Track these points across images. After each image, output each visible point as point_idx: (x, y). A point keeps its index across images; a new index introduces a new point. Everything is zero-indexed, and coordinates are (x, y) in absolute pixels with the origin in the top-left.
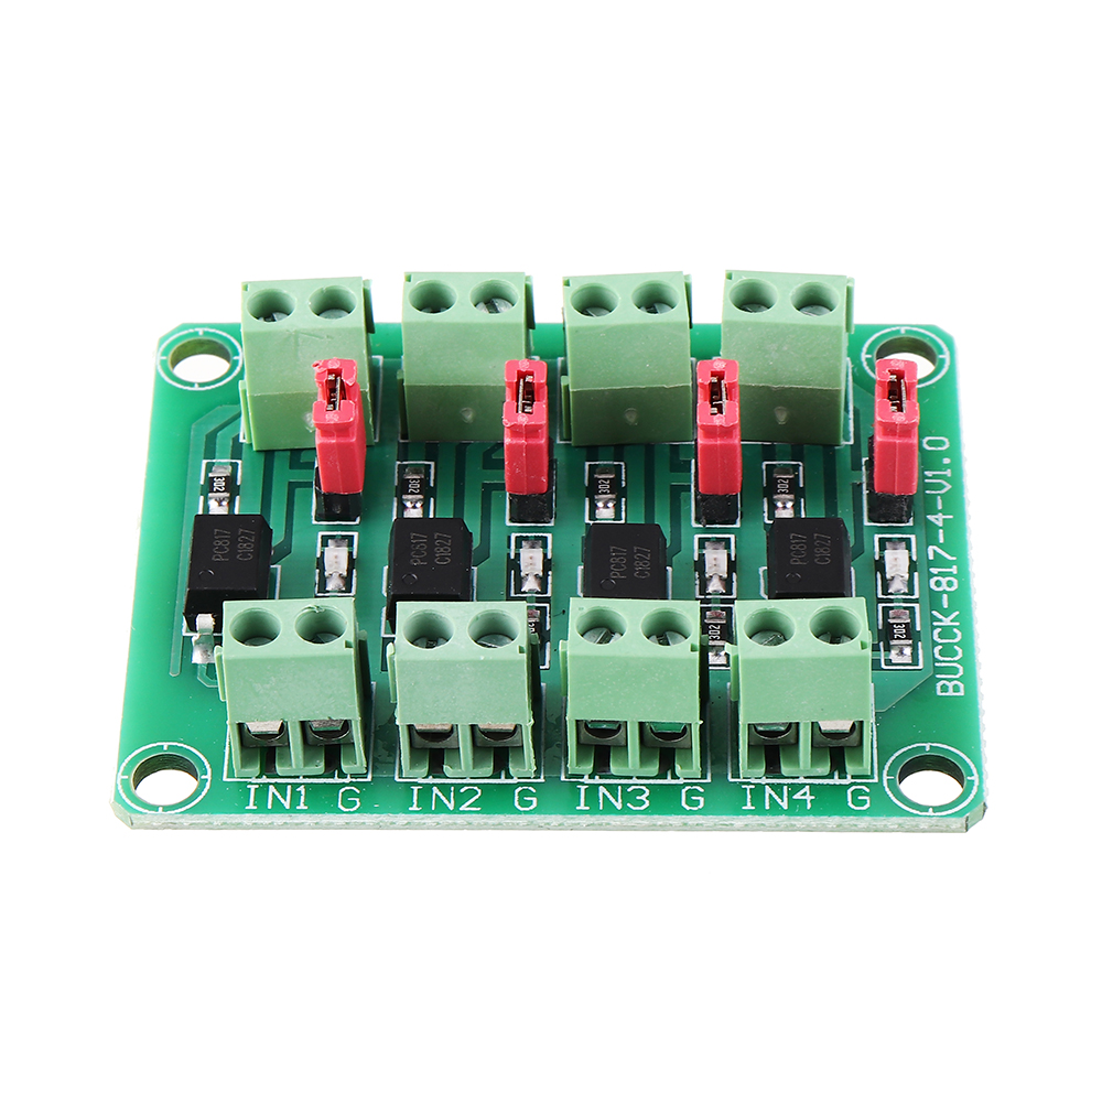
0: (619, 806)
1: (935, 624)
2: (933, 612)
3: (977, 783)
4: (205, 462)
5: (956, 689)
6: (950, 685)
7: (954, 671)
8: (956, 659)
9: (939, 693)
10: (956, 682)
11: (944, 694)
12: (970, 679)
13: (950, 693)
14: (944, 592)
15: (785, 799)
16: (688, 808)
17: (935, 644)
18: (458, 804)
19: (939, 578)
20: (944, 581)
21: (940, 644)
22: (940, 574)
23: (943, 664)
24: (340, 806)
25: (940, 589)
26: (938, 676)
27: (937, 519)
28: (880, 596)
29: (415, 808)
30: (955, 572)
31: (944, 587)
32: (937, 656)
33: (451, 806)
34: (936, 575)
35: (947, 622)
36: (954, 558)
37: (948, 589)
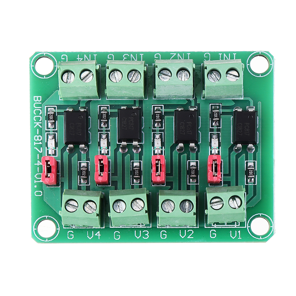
0: (131, 55)
1: (41, 123)
2: (41, 127)
3: (31, 64)
4: (256, 184)
5: (36, 99)
6: (37, 100)
7: (37, 105)
8: (36, 110)
9: (41, 97)
10: (36, 101)
11: (39, 97)
12: (32, 102)
13: (37, 97)
14: (38, 135)
15: (85, 58)
16: (112, 55)
17: (41, 115)
18: (177, 55)
19: (39, 140)
20: (38, 139)
21: (40, 115)
22: (39, 142)
23: (39, 108)
24: (210, 54)
25: (39, 136)
26: (41, 103)
27: (39, 163)
28: (56, 133)
29: (189, 54)
30: (35, 142)
31: (38, 137)
32: (41, 111)
33: (178, 55)
34: (40, 141)
35: (38, 124)
36: (35, 148)
37: (37, 136)
